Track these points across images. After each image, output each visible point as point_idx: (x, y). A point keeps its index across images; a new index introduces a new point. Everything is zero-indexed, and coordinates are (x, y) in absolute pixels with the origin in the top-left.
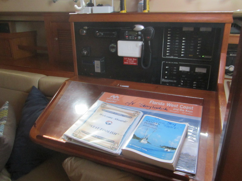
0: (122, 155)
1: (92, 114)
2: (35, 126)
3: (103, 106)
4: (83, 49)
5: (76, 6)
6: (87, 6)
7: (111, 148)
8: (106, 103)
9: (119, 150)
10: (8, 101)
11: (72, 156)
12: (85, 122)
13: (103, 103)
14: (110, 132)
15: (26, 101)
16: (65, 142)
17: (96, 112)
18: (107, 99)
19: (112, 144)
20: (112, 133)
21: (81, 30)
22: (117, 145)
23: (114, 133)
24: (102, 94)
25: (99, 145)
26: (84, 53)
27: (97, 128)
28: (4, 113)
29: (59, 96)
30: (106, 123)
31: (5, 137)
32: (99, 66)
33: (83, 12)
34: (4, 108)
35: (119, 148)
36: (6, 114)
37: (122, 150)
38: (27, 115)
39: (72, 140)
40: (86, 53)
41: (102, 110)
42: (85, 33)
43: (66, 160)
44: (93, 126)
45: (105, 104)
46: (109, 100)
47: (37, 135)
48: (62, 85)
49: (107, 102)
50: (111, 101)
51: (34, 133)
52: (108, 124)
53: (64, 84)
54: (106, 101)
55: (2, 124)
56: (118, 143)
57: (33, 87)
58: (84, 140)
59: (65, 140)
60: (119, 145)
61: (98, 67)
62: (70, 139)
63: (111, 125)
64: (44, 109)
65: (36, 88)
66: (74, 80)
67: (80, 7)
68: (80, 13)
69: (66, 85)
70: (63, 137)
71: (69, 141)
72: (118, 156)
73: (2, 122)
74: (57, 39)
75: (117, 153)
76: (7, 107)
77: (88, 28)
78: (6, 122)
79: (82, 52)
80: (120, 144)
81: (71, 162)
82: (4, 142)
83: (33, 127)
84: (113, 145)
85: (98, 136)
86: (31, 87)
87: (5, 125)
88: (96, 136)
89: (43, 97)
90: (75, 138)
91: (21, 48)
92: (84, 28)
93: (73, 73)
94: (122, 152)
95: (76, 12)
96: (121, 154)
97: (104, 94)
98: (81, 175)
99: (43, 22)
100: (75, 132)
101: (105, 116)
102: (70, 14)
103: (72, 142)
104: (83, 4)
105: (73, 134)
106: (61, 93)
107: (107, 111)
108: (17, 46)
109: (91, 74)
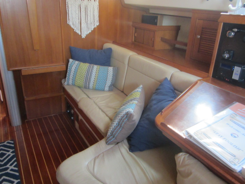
0: (241, 173)
1: (218, 121)
2: (161, 114)
3: (233, 116)
4: (225, 52)
5: (230, 6)
6: (243, 7)
7: (230, 161)
8: (236, 115)
9: (239, 166)
10: (142, 85)
11: (187, 152)
12: (209, 126)
13: (234, 113)
14: (233, 145)
15: (157, 89)
16: (184, 137)
17: (223, 120)
18: (239, 111)
19: (232, 158)
20: (235, 147)
21: (229, 31)
22: (238, 161)
23: (237, 148)
24: (234, 104)
25: (218, 153)
26: (225, 57)
27: (220, 136)
28: (137, 94)
29: (188, 93)
30: (232, 135)
31: (134, 114)
32: (239, 73)
33: (236, 13)
34: (138, 90)
35: (239, 165)
36: (138, 95)
37: (242, 168)
38: (155, 102)
39: (192, 138)
40: (227, 57)
41: (230, 120)
42: (233, 35)
43: (181, 154)
44: (216, 133)
45: (234, 115)
46: (241, 112)
47: (161, 122)
48: (194, 84)
49: (238, 114)
50: (242, 114)
51: (159, 119)
52: (233, 136)
53: (196, 83)
54: (237, 112)
55: (134, 103)
56: (239, 160)
57: (166, 79)
58: (204, 142)
59: (185, 136)
60: (240, 162)
61: (237, 75)
62: (191, 136)
63: (236, 138)
64: (172, 101)
65: (168, 80)
66: (207, 81)
67: (235, 7)
68: (233, 13)
69: (197, 85)
70: (184, 132)
71: (188, 138)
72: (236, 173)
73: (134, 102)
74: (199, 37)
75: (236, 169)
76: (140, 90)
77: (237, 31)
78: (137, 102)
79: (223, 55)
80: (242, 161)
81: (184, 158)
82: (133, 118)
83: (159, 114)
84: (233, 160)
85: (219, 144)
86: (164, 77)
87: (136, 104)
88: (217, 143)
89: (172, 90)
90: (196, 137)
91: (163, 40)
92: (233, 30)
93: (207, 74)
94: (241, 170)
95: (228, 12)
96: (239, 172)
97: (237, 104)
98: (191, 173)
99: (190, 18)
100: (197, 131)
101: (232, 127)
102: (221, 13)
103: (191, 140)
104: (239, 4)
105: (195, 133)
106: (191, 91)
107: (235, 123)
108: (160, 38)
109: (226, 79)
